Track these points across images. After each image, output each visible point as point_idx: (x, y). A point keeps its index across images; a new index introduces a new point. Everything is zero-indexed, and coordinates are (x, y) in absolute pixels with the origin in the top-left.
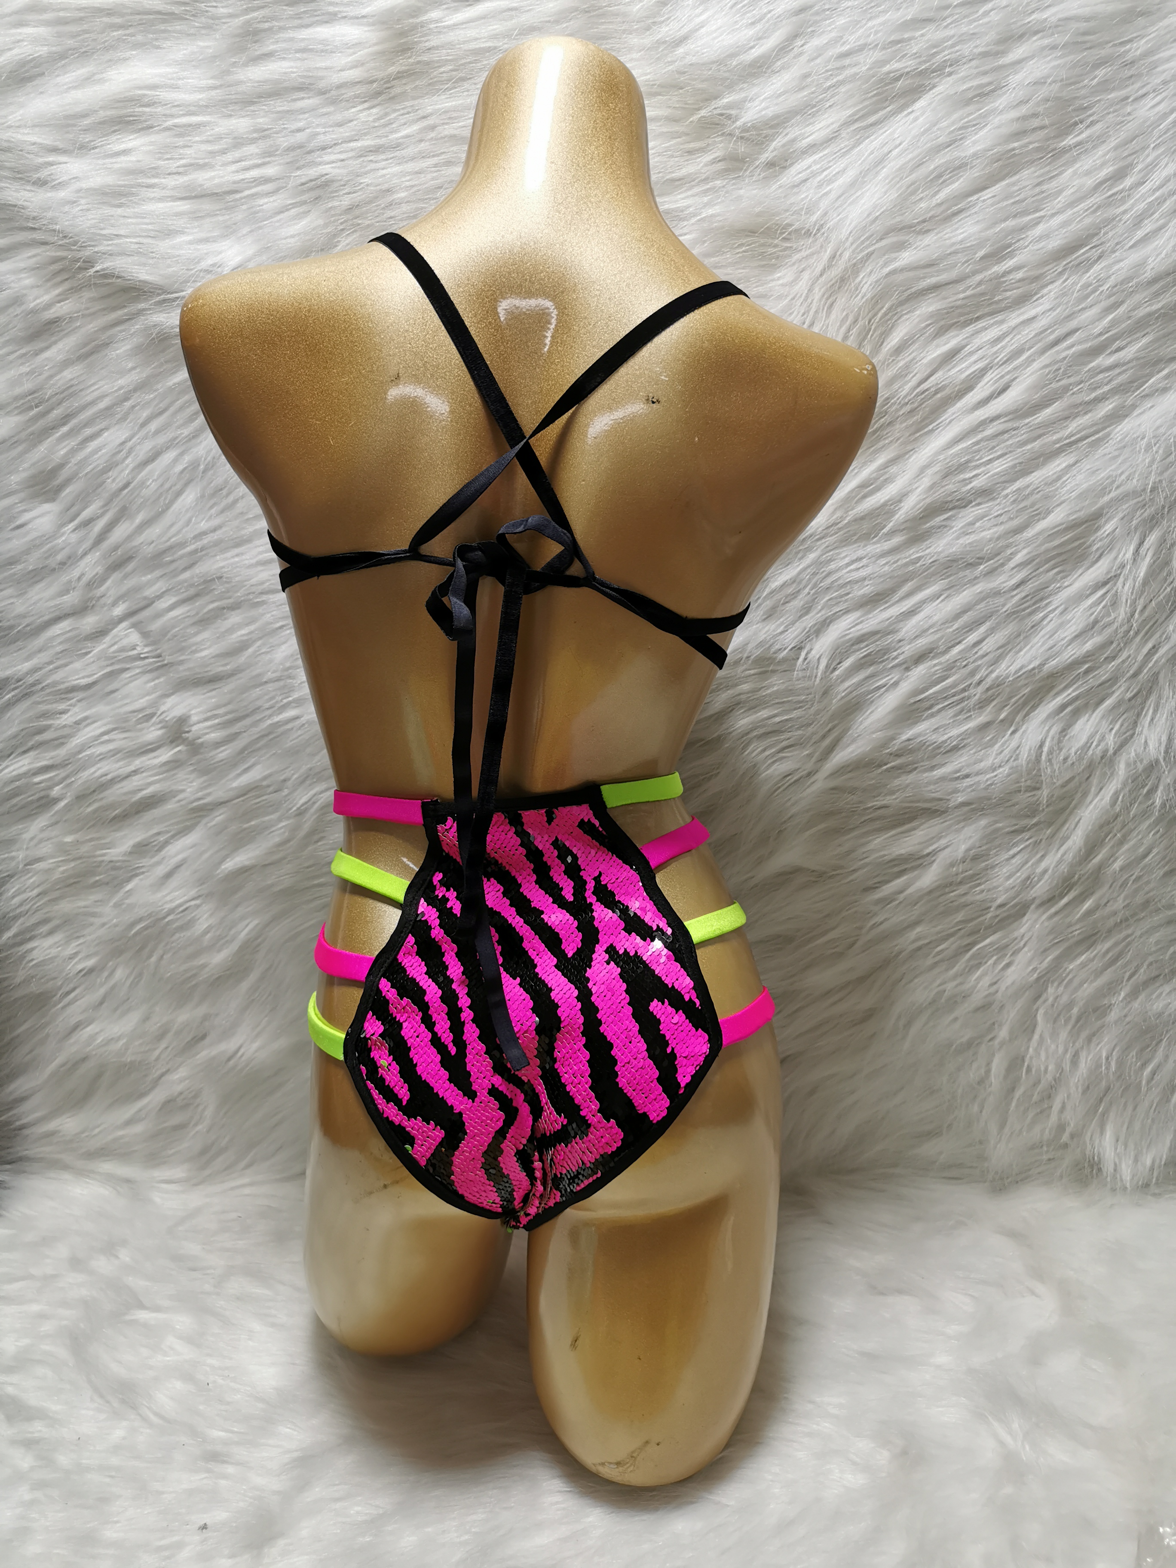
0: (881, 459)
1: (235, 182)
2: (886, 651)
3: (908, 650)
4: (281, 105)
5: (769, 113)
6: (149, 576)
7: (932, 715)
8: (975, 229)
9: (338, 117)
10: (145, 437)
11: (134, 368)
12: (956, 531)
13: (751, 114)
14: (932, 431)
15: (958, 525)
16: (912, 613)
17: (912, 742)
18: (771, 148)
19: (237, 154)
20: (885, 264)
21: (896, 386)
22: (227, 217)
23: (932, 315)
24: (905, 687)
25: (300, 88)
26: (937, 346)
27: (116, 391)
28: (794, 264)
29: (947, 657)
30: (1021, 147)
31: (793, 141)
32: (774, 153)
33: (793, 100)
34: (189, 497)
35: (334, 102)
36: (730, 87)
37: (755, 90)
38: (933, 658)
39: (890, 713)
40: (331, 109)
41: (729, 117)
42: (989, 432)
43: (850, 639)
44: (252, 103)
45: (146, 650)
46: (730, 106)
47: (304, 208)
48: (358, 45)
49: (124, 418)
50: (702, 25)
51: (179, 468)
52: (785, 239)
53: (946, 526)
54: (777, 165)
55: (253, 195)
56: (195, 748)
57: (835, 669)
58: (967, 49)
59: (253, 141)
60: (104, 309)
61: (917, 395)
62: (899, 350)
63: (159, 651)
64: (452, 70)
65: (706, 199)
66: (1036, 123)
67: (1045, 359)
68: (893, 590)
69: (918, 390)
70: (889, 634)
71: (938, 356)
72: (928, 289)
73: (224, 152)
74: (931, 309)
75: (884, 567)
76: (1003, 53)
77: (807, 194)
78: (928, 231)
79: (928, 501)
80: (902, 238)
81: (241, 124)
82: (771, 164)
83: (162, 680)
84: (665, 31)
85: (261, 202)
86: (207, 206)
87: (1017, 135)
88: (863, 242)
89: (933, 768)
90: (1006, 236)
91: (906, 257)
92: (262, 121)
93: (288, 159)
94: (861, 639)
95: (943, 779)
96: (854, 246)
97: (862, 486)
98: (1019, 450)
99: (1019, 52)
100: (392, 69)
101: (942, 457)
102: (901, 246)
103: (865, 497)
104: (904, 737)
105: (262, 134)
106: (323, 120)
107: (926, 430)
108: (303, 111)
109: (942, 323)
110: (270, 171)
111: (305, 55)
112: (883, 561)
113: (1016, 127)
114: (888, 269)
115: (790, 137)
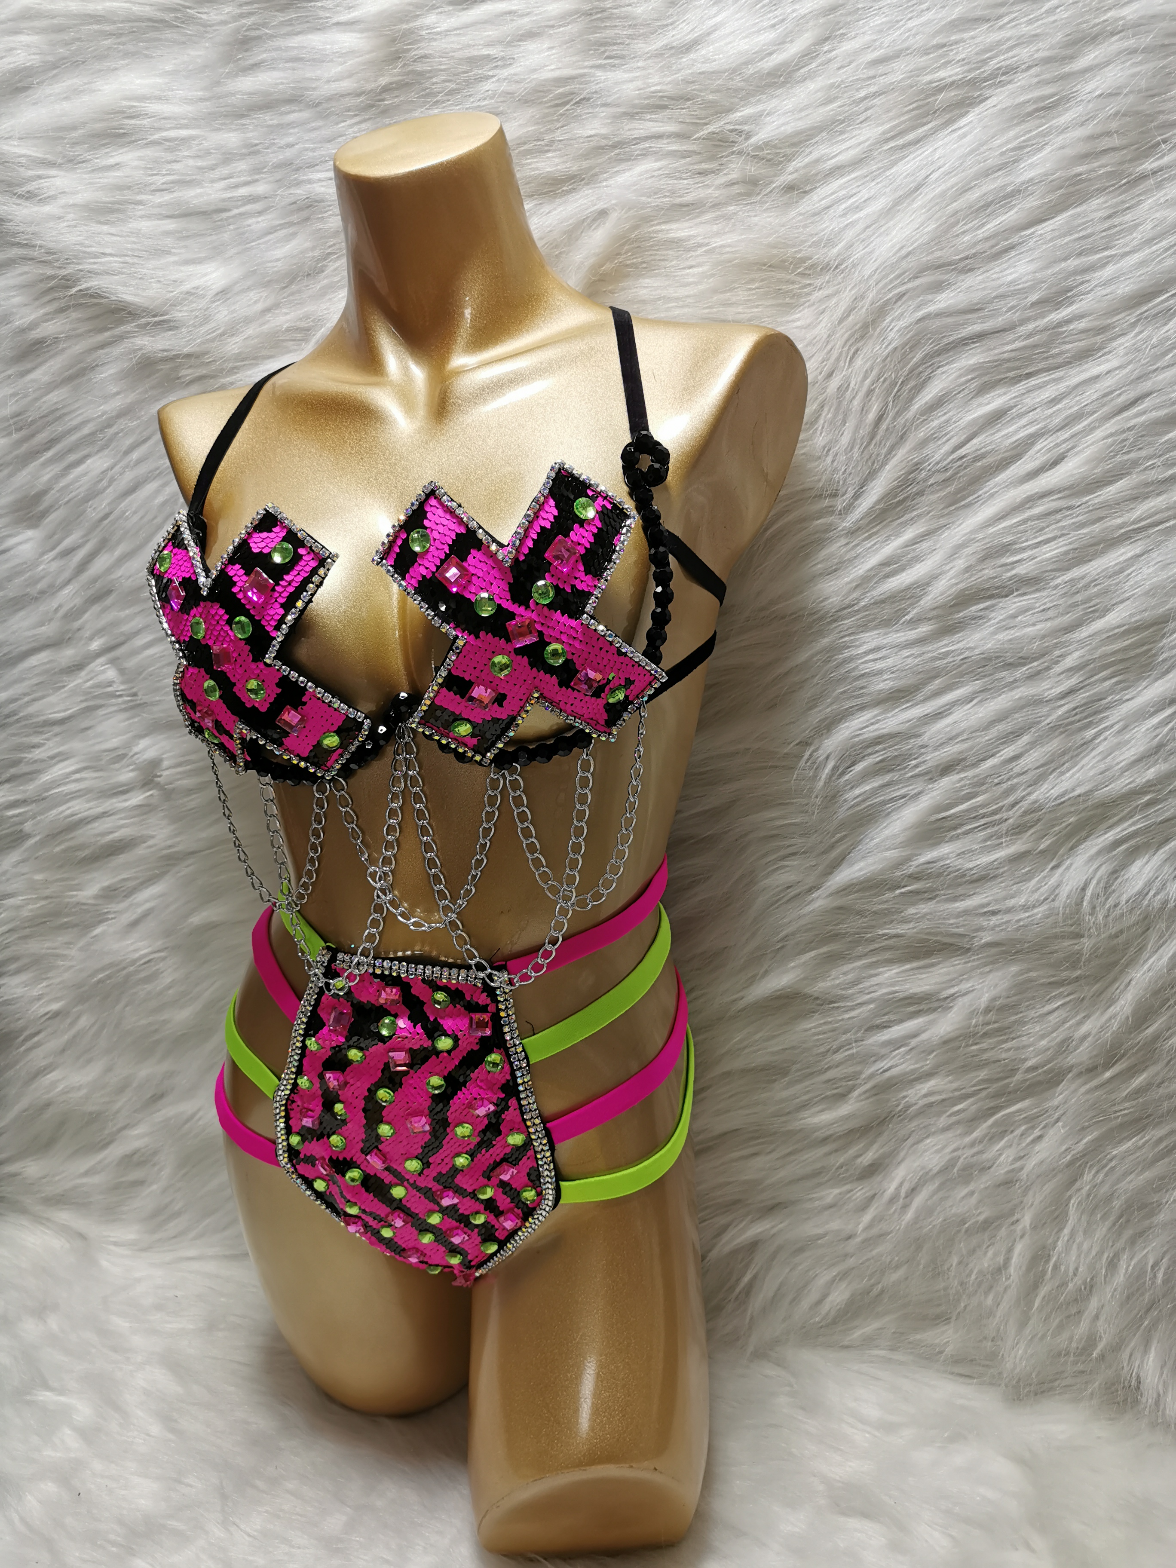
0: (909, 534)
1: (222, 201)
2: (905, 757)
3: (932, 758)
4: (271, 118)
5: (789, 129)
6: (127, 612)
7: (958, 837)
8: (1031, 267)
9: (328, 132)
10: (129, 466)
12: (993, 625)
13: (768, 130)
14: (971, 504)
15: (997, 617)
16: (938, 715)
17: (932, 865)
18: (790, 169)
19: (225, 171)
20: (918, 307)
21: (926, 451)
22: (215, 237)
23: (974, 369)
24: (925, 802)
25: (290, 101)
26: (980, 405)
27: (99, 417)
28: (813, 304)
29: (977, 771)
30: (1089, 172)
31: (817, 161)
32: (795, 176)
33: (817, 115)
35: (324, 115)
36: (744, 99)
37: (774, 103)
38: (962, 770)
39: (906, 830)
40: (321, 123)
41: (740, 133)
42: (1037, 510)
43: (864, 741)
44: (242, 116)
45: (122, 687)
46: (745, 121)
47: (292, 230)
48: (350, 53)
49: (106, 446)
50: (717, 27)
52: (802, 275)
53: (981, 617)
54: (797, 190)
55: (241, 215)
56: (167, 793)
57: (843, 773)
58: (1024, 53)
59: (242, 157)
60: (90, 331)
61: (953, 462)
62: (933, 407)
63: (134, 690)
64: (445, 81)
65: (715, 228)
66: (1106, 143)
67: (1111, 427)
68: (917, 687)
69: (951, 458)
70: (910, 738)
71: (981, 417)
72: (970, 338)
73: (213, 167)
74: (972, 362)
75: (908, 659)
76: (1072, 58)
78: (971, 270)
79: (962, 586)
80: (938, 276)
81: (231, 138)
82: (790, 188)
83: (136, 720)
85: (251, 221)
86: (195, 225)
87: (1085, 157)
88: (891, 281)
90: (1066, 278)
91: (944, 300)
92: (252, 135)
93: (276, 176)
94: (878, 740)
95: (967, 913)
96: (881, 285)
97: (885, 564)
98: (1073, 533)
99: (1090, 57)
100: (383, 80)
101: (980, 536)
102: (938, 287)
103: (888, 576)
104: (922, 859)
105: (252, 149)
106: (313, 135)
107: (963, 503)
108: (292, 125)
109: (986, 378)
110: (258, 189)
111: (295, 65)
112: (906, 653)
113: (1082, 148)
114: (920, 314)
115: (815, 155)
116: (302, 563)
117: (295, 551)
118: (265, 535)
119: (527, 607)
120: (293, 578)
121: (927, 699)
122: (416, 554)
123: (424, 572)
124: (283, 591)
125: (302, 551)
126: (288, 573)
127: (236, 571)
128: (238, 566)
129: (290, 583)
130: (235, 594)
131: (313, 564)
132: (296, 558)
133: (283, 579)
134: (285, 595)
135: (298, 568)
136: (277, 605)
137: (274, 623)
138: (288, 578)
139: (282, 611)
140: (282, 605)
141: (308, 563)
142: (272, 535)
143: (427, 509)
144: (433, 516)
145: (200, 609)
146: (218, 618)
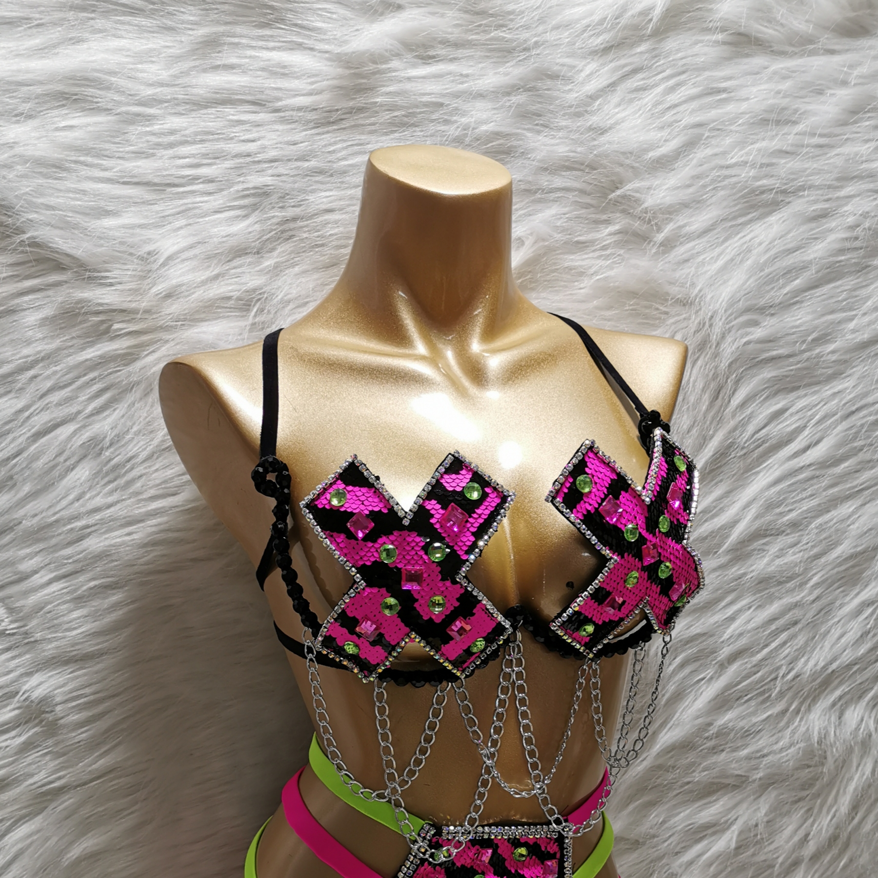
10: (45, 408)
14: (758, 472)
15: (773, 549)
18: (665, 231)
20: (743, 336)
21: (738, 433)
23: (769, 380)
24: (722, 682)
26: (770, 405)
32: (667, 235)
34: (83, 473)
36: (637, 173)
37: (658, 181)
41: (637, 200)
42: (802, 476)
46: (637, 191)
47: (243, 212)
53: (764, 550)
54: (668, 245)
55: (194, 192)
56: (52, 728)
59: (201, 142)
61: (754, 442)
62: (743, 405)
64: (404, 116)
67: (846, 424)
69: (754, 438)
71: (770, 413)
72: (767, 360)
77: (688, 270)
78: (775, 314)
79: (754, 528)
80: (755, 317)
82: (664, 243)
88: (730, 315)
91: (758, 333)
100: (351, 103)
101: (766, 494)
102: (755, 323)
107: (754, 471)
108: (256, 124)
109: (775, 387)
114: (745, 340)
115: (680, 223)
116: (489, 499)
117: (484, 491)
118: (454, 476)
119: (654, 535)
120: (483, 511)
122: (582, 494)
123: (589, 508)
124: (475, 522)
125: (487, 490)
126: (478, 508)
127: (433, 506)
128: (433, 502)
129: (480, 515)
130: (432, 524)
131: (498, 501)
132: (484, 496)
133: (475, 512)
134: (477, 525)
135: (487, 504)
136: (468, 534)
137: (465, 548)
138: (479, 511)
139: (472, 539)
140: (473, 534)
141: (493, 501)
142: (460, 477)
143: (587, 459)
144: (592, 466)
145: (392, 537)
146: (413, 544)
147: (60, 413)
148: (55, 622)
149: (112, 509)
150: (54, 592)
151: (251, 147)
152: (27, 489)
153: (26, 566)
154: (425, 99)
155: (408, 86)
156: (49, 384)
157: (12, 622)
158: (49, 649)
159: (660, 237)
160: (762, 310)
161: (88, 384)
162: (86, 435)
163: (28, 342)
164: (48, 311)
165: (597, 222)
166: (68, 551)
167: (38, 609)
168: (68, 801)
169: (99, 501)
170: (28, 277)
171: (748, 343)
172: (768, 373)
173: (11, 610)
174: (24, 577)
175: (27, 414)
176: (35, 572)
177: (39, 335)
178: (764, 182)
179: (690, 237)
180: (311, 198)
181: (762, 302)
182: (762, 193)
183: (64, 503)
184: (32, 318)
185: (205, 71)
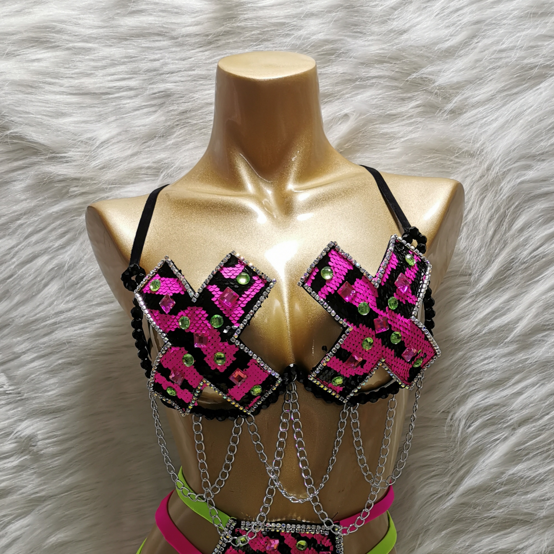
0: (506, 296)
1: (109, 88)
2: (503, 417)
3: (516, 417)
4: (144, 43)
5: (455, 80)
6: (19, 339)
7: (529, 459)
9: (183, 55)
10: (28, 245)
11: (26, 200)
13: (442, 80)
14: (538, 281)
16: (519, 393)
17: (515, 475)
18: (454, 102)
19: (112, 70)
20: (518, 177)
21: (518, 251)
22: (101, 109)
23: (543, 211)
25: (158, 35)
26: (544, 229)
28: (461, 172)
29: (541, 422)
31: (467, 98)
32: (455, 105)
33: (468, 75)
34: (53, 287)
35: (181, 45)
36: (431, 62)
37: (447, 66)
38: (533, 422)
40: (178, 49)
41: (430, 80)
43: (480, 408)
44: (126, 40)
45: (11, 388)
46: (430, 74)
47: (153, 109)
48: (201, 11)
49: (14, 232)
50: (418, 24)
51: (50, 267)
52: (457, 157)
53: (543, 341)
54: (456, 113)
55: (120, 97)
56: (37, 457)
57: (470, 426)
59: (124, 63)
61: (532, 258)
62: (521, 230)
63: (19, 390)
64: (259, 34)
65: (410, 128)
68: (509, 379)
69: (532, 255)
70: (504, 406)
72: (541, 195)
73: (104, 67)
74: (543, 207)
75: (503, 363)
77: (473, 131)
78: (543, 160)
79: (535, 323)
80: (528, 162)
81: (116, 52)
82: (452, 112)
83: (20, 409)
84: (395, 25)
85: (125, 102)
86: (88, 100)
88: (506, 162)
89: (527, 493)
91: (531, 174)
92: (131, 51)
93: (144, 77)
94: (486, 409)
95: (533, 500)
96: (501, 164)
97: (494, 311)
100: (222, 29)
101: (544, 297)
102: (528, 167)
103: (495, 318)
105: (131, 59)
106: (171, 55)
107: (535, 280)
108: (160, 49)
109: (549, 216)
110: (132, 83)
111: (164, 14)
112: (503, 360)
114: (519, 181)
115: (465, 96)
116: (255, 285)
117: (251, 278)
118: (231, 269)
119: (384, 311)
120: (251, 293)
121: (514, 384)
122: (325, 280)
123: (330, 290)
125: (255, 278)
126: (247, 291)
127: (214, 289)
128: (215, 286)
129: (248, 296)
130: (213, 302)
131: (262, 285)
132: (251, 283)
133: (244, 294)
134: (245, 302)
135: (253, 287)
136: (240, 308)
137: (237, 319)
138: (247, 293)
139: (243, 312)
140: (243, 309)
141: (258, 285)
142: (235, 269)
143: (330, 256)
144: (334, 260)
145: (187, 311)
146: (201, 316)
147: (38, 248)
148: (37, 386)
149: (72, 312)
150: (36, 366)
151: (157, 64)
152: (17, 299)
153: (17, 349)
154: (274, 21)
155: (261, 13)
156: (30, 230)
157: (10, 385)
158: (34, 404)
159: (450, 106)
160: (533, 157)
161: (54, 229)
162: (55, 262)
163: (17, 202)
164: (29, 182)
165: (403, 99)
166: (45, 339)
167: (25, 377)
168: (48, 506)
169: (62, 307)
170: (16, 160)
171: (522, 183)
172: (541, 205)
173: (10, 378)
174: (17, 356)
175: (16, 249)
176: (24, 353)
177: (23, 197)
178: (532, 60)
179: (475, 106)
180: (197, 96)
181: (533, 151)
182: (532, 68)
183: (41, 307)
184: (19, 186)
185: (124, 16)
